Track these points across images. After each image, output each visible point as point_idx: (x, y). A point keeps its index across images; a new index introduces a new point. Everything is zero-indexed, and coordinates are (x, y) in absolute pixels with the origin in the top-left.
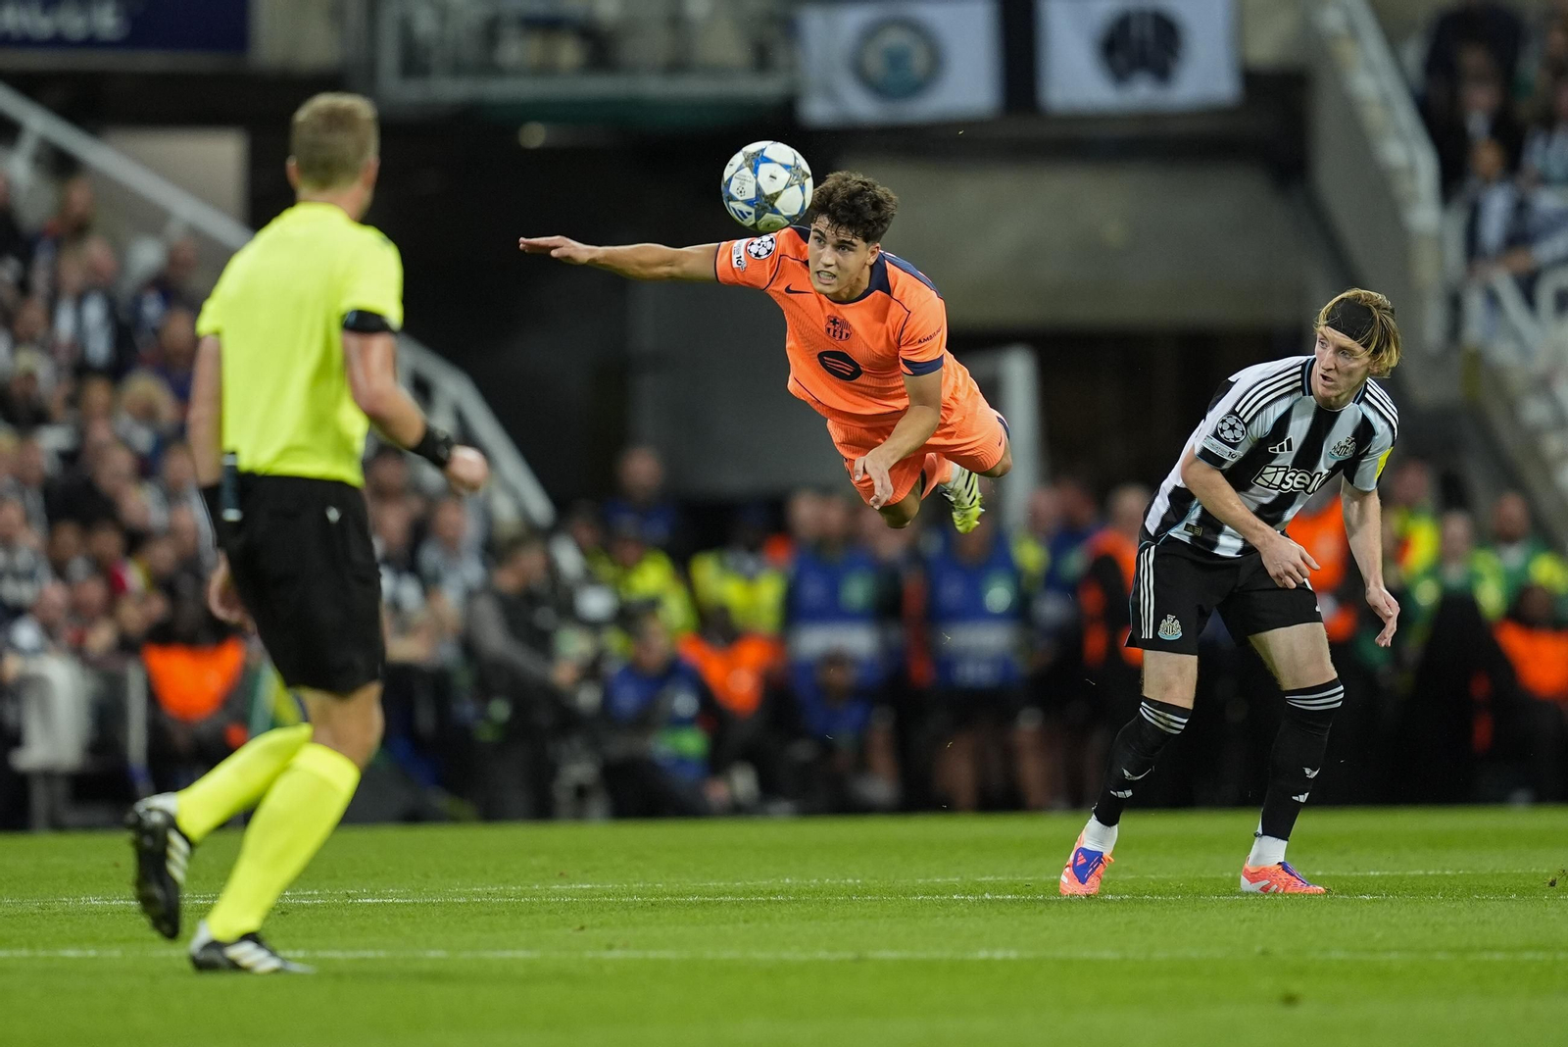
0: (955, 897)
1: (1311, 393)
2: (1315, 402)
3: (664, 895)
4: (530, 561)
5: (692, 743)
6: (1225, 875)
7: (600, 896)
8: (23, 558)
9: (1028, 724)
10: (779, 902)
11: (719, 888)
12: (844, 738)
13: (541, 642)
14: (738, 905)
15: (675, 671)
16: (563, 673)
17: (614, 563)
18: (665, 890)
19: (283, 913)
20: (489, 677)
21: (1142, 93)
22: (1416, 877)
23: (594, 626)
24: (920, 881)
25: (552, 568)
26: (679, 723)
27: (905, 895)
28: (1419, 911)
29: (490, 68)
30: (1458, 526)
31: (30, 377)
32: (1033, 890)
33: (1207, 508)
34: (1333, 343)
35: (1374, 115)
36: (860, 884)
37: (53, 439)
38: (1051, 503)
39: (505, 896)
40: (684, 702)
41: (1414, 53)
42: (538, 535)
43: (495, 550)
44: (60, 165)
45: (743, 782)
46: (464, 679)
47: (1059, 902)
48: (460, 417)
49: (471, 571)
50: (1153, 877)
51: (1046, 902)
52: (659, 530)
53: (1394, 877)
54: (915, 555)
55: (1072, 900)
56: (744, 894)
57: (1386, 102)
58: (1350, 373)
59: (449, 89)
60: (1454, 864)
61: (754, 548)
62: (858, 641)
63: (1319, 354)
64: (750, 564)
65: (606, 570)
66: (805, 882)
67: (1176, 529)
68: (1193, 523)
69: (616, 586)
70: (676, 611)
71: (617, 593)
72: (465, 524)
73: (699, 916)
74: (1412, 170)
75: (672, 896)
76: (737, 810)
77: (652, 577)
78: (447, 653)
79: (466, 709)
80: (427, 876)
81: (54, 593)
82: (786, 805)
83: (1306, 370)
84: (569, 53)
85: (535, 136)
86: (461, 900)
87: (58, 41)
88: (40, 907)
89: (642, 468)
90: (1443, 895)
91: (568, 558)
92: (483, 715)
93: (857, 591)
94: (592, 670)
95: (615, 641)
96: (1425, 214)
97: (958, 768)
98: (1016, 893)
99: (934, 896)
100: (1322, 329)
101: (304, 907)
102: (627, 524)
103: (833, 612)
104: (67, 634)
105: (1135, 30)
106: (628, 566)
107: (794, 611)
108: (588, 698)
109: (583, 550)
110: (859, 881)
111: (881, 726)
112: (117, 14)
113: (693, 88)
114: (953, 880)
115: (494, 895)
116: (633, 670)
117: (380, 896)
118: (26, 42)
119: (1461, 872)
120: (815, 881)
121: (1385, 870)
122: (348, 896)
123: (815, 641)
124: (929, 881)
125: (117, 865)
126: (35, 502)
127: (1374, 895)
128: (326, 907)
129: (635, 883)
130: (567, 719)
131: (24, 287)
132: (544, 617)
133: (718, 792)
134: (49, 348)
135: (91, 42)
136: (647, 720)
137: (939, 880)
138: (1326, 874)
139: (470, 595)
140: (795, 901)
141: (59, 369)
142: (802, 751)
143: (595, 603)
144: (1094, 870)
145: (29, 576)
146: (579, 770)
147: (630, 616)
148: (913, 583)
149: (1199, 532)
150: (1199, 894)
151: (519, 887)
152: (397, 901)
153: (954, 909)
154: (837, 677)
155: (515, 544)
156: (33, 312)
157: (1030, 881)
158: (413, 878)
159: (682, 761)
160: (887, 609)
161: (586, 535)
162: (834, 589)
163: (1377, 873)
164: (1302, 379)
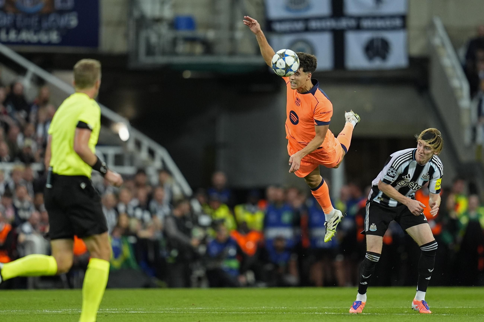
0: (316, 313)
1: (415, 160)
2: (416, 162)
3: (226, 311)
4: (185, 207)
5: (234, 264)
6: (400, 307)
7: (205, 311)
8: (26, 204)
9: (339, 260)
10: (261, 314)
11: (242, 309)
12: (282, 263)
13: (188, 232)
14: (248, 315)
15: (229, 242)
16: (194, 242)
17: (210, 208)
18: (225, 310)
19: (106, 315)
20: (171, 243)
21: (377, 63)
22: (460, 309)
23: (204, 227)
24: (305, 308)
25: (191, 209)
26: (231, 258)
27: (300, 312)
28: (461, 319)
29: (174, 53)
30: (474, 199)
31: (29, 148)
32: (340, 311)
33: (384, 193)
34: (423, 145)
35: (450, 72)
36: (286, 309)
37: (36, 167)
38: (347, 190)
39: (175, 311)
40: (232, 251)
41: (462, 52)
42: (187, 199)
43: (173, 203)
44: (39, 82)
45: (250, 276)
46: (163, 243)
47: (349, 315)
48: (163, 162)
49: (166, 210)
50: (378, 308)
51: (344, 315)
52: (225, 198)
53: (453, 308)
54: (304, 206)
55: (352, 315)
56: (250, 311)
57: (453, 67)
58: (428, 154)
59: (161, 60)
60: (471, 305)
61: (254, 204)
62: (287, 233)
63: (418, 148)
64: (253, 209)
65: (208, 210)
66: (269, 308)
67: (375, 199)
68: (380, 197)
69: (211, 215)
70: (230, 223)
71: (212, 217)
72: (165, 196)
73: (236, 318)
74: (461, 89)
75: (227, 312)
76: (248, 285)
77: (222, 212)
78: (158, 235)
79: (164, 253)
80: (151, 304)
81: (35, 215)
82: (263, 284)
83: (414, 153)
84: (198, 49)
85: (187, 74)
86: (162, 312)
87: (39, 43)
88: (30, 313)
89: (220, 178)
90: (469, 314)
91: (196, 206)
92: (169, 255)
93: (286, 217)
94: (203, 241)
95: (211, 232)
96: (465, 102)
97: (317, 273)
98: (335, 312)
99: (309, 313)
100: (420, 141)
101: (113, 314)
102: (215, 195)
103: (279, 224)
104: (40, 228)
105: (375, 44)
106: (215, 209)
107: (267, 223)
108: (202, 250)
109: (201, 204)
110: (286, 308)
111: (293, 260)
112: (58, 35)
113: (238, 60)
114: (315, 308)
115: (172, 311)
116: (216, 241)
117: (136, 311)
118: (29, 43)
119: (474, 307)
120: (272, 308)
121: (450, 306)
122: (126, 310)
123: (273, 233)
124: (308, 308)
125: (54, 300)
126: (30, 186)
127: (447, 314)
128: (120, 314)
129: (216, 307)
130: (196, 256)
131: (27, 119)
132: (189, 224)
133: (242, 279)
134: (35, 139)
135: (49, 44)
136: (221, 256)
137: (311, 308)
138: (432, 307)
139: (166, 217)
140: (266, 314)
141: (38, 145)
142: (269, 267)
143: (205, 220)
144: (359, 306)
145: (28, 210)
146: (199, 272)
147: (215, 224)
148: (304, 215)
149: (382, 199)
150: (392, 313)
151: (180, 308)
152: (142, 312)
153: (315, 317)
154: (280, 244)
155: (180, 201)
156: (30, 127)
157: (339, 308)
158: (147, 305)
159: (231, 270)
160: (295, 223)
161: (202, 199)
162: (279, 217)
163: (448, 307)
164: (412, 156)
